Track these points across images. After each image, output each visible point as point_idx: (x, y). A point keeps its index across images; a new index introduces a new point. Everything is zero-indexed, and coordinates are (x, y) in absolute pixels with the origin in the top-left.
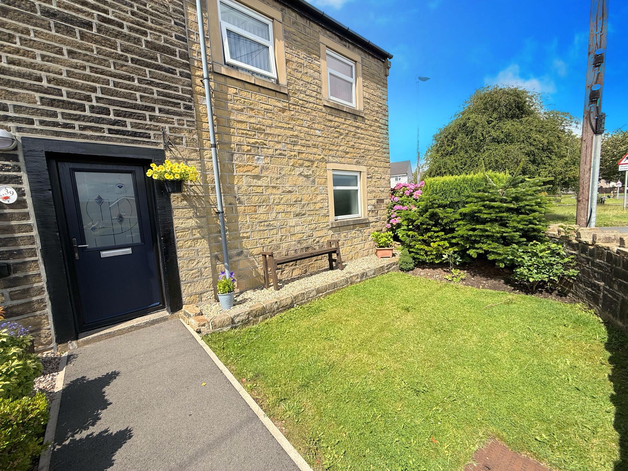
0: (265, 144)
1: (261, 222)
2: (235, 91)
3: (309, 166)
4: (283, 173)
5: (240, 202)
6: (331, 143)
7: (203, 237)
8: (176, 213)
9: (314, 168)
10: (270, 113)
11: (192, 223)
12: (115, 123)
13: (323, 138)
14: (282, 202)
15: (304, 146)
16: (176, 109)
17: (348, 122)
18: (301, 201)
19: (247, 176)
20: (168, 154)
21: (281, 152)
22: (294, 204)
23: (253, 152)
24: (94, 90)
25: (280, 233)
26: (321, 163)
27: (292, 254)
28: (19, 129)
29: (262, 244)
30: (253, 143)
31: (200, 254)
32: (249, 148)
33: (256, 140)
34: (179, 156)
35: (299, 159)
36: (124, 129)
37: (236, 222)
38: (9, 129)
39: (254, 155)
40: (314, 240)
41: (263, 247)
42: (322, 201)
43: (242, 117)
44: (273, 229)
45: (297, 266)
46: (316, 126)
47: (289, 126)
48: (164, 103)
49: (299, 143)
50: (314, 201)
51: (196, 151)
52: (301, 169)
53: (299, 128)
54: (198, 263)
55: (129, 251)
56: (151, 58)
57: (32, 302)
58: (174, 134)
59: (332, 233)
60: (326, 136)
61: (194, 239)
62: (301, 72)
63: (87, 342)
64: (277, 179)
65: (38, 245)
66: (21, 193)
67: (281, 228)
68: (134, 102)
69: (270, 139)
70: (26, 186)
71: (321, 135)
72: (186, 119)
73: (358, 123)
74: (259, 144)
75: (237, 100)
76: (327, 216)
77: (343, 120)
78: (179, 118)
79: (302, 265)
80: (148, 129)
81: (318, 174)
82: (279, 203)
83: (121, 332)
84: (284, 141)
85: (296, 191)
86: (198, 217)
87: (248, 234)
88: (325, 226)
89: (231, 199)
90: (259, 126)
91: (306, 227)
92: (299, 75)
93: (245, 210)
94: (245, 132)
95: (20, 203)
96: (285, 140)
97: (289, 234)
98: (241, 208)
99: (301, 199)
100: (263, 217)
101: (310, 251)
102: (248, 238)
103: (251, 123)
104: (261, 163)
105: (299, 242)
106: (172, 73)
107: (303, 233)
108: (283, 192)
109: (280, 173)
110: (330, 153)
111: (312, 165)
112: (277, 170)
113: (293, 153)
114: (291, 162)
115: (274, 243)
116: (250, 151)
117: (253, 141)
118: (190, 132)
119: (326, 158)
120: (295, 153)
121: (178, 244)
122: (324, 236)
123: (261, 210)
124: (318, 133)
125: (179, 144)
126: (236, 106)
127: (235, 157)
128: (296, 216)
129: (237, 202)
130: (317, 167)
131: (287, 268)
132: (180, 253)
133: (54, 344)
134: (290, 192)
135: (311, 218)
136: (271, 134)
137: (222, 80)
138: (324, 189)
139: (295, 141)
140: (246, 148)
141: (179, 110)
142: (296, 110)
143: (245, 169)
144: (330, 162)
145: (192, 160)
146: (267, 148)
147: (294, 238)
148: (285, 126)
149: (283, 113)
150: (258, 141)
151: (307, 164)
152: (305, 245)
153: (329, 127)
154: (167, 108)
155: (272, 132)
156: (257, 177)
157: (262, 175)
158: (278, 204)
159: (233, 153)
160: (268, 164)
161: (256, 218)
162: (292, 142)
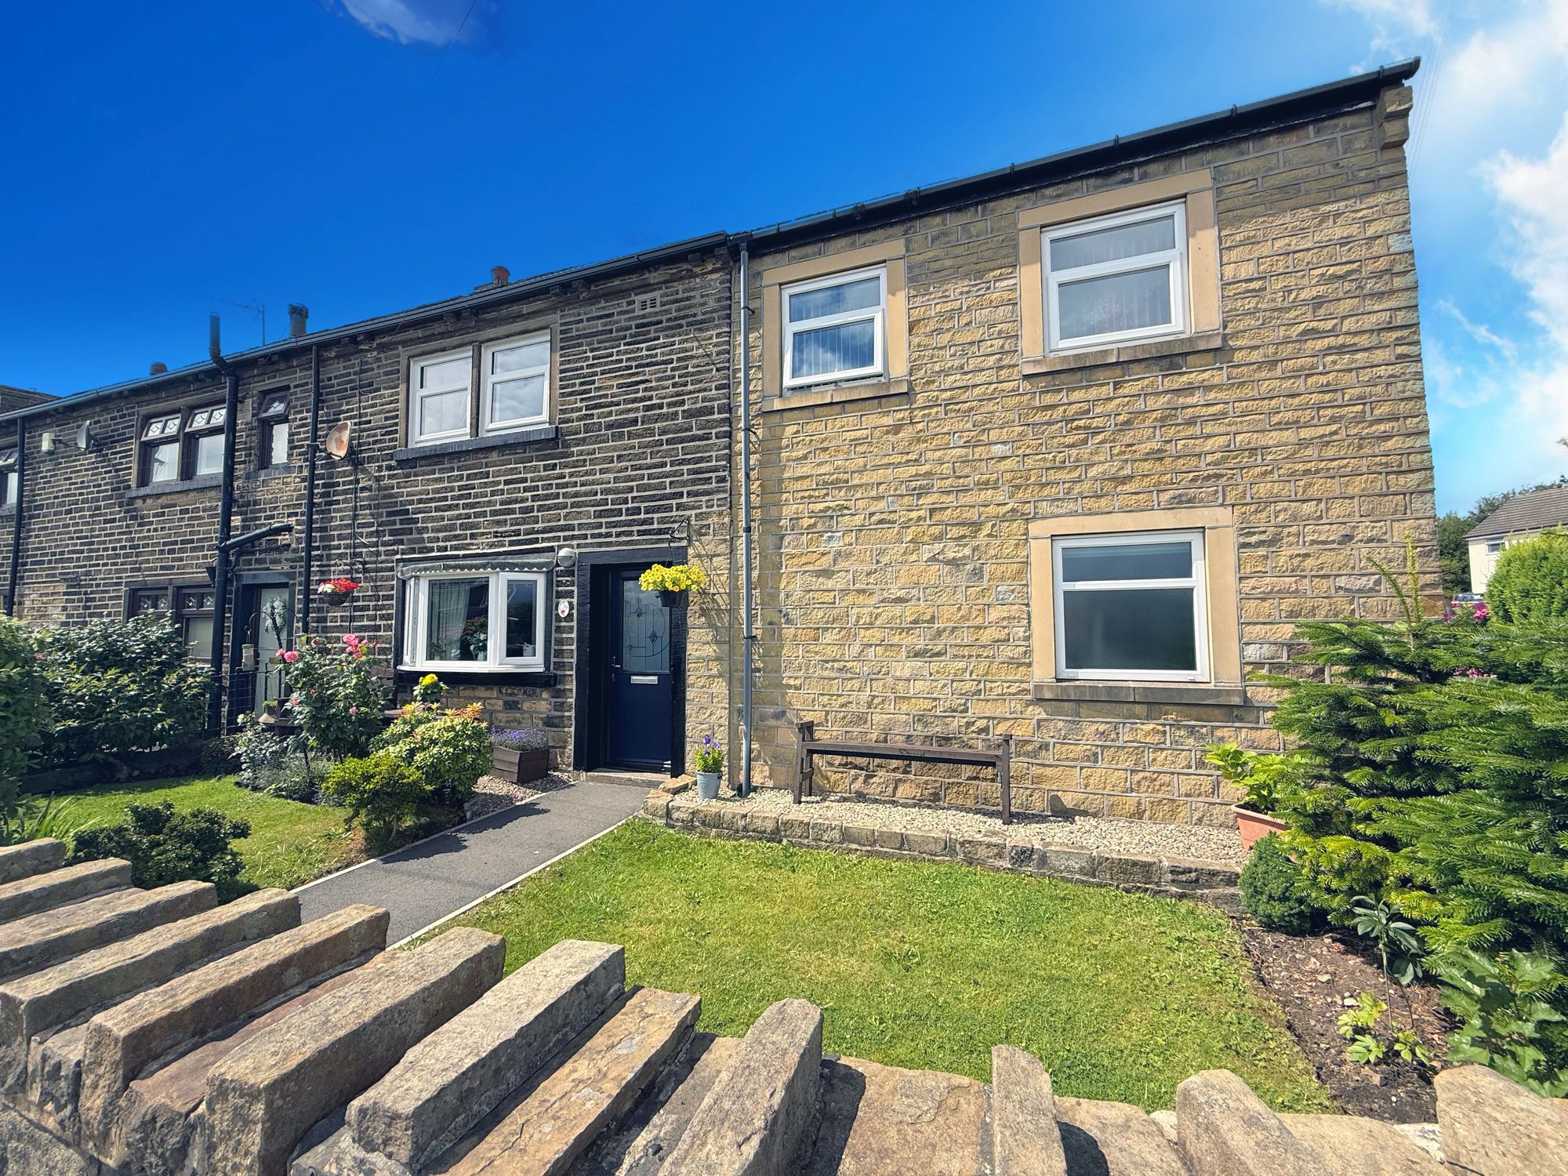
0: (846, 508)
1: (827, 662)
2: (794, 428)
3: (964, 537)
4: (885, 560)
5: (789, 621)
6: (1048, 465)
7: (721, 675)
8: (693, 634)
9: (982, 538)
10: (861, 444)
11: (710, 650)
12: (644, 522)
13: (1020, 459)
14: (878, 623)
15: (949, 493)
16: (706, 487)
17: (1127, 390)
18: (932, 620)
19: (805, 572)
20: (691, 551)
21: (883, 516)
22: (912, 629)
23: (820, 527)
24: (631, 489)
25: (868, 689)
26: (1006, 524)
27: (898, 742)
28: (579, 546)
29: (824, 706)
30: (821, 511)
31: (715, 700)
32: (813, 520)
33: (826, 504)
34: (703, 552)
35: (930, 526)
36: (651, 527)
37: (777, 656)
38: (572, 547)
39: (821, 534)
40: (969, 724)
41: (827, 713)
42: (1005, 623)
43: (805, 469)
44: (851, 679)
45: (912, 777)
46: (994, 435)
47: (910, 457)
48: (694, 482)
49: (935, 489)
50: (979, 621)
51: (726, 540)
52: (938, 547)
53: (938, 454)
54: (711, 714)
55: (653, 680)
56: (687, 430)
57: (563, 717)
58: (700, 523)
59: (1044, 716)
60: (1028, 451)
61: (709, 677)
62: (948, 330)
63: (593, 779)
64: (869, 574)
65: (574, 660)
66: (571, 608)
67: (871, 680)
68: (663, 492)
69: (859, 495)
70: (575, 601)
71: (1008, 454)
72: (716, 497)
73: (1184, 378)
74: (834, 510)
75: (798, 443)
76: (1024, 662)
77: (1107, 391)
78: (707, 498)
79: (925, 778)
80: (673, 522)
81: (992, 552)
82: (871, 623)
83: (620, 782)
84: (892, 492)
85: (919, 599)
86: (717, 642)
87: (798, 682)
88: (1013, 690)
89: (772, 615)
90: (835, 476)
91: (945, 685)
92: (945, 338)
93: (795, 636)
94: (807, 494)
95: (570, 616)
96: (896, 489)
97: (893, 696)
98: (789, 632)
99: (933, 617)
100: (831, 652)
101: (955, 747)
102: (797, 688)
103: (820, 475)
104: (836, 545)
105: (920, 719)
106: (707, 439)
107: (935, 699)
108: (882, 601)
109: (878, 562)
110: (1046, 493)
111: (976, 532)
112: (871, 556)
113: (914, 515)
114: (909, 535)
115: (853, 707)
116: (814, 525)
117: (821, 506)
118: (720, 514)
119: (1029, 508)
120: (922, 513)
121: (690, 680)
122: (1008, 719)
123: (829, 637)
124: (998, 450)
125: (705, 535)
126: (794, 454)
127: (787, 540)
128: (915, 656)
129: (783, 621)
130: (989, 535)
131: (881, 773)
132: (690, 694)
133: (571, 769)
134: (900, 600)
135: (962, 665)
136: (861, 486)
137: (776, 418)
138: (1013, 591)
139: (921, 487)
140: (806, 522)
141: (709, 486)
142: (931, 418)
143: (804, 560)
144: (1044, 518)
145: (719, 555)
146: (852, 515)
147: (904, 707)
148: (898, 459)
149: (896, 433)
150: (832, 504)
151: (955, 532)
152: (937, 729)
153: (1043, 424)
154: (695, 488)
155: (863, 481)
156: (826, 573)
157: (836, 568)
158: (870, 626)
159: (784, 535)
160: (851, 544)
161: (816, 653)
162: (914, 489)
